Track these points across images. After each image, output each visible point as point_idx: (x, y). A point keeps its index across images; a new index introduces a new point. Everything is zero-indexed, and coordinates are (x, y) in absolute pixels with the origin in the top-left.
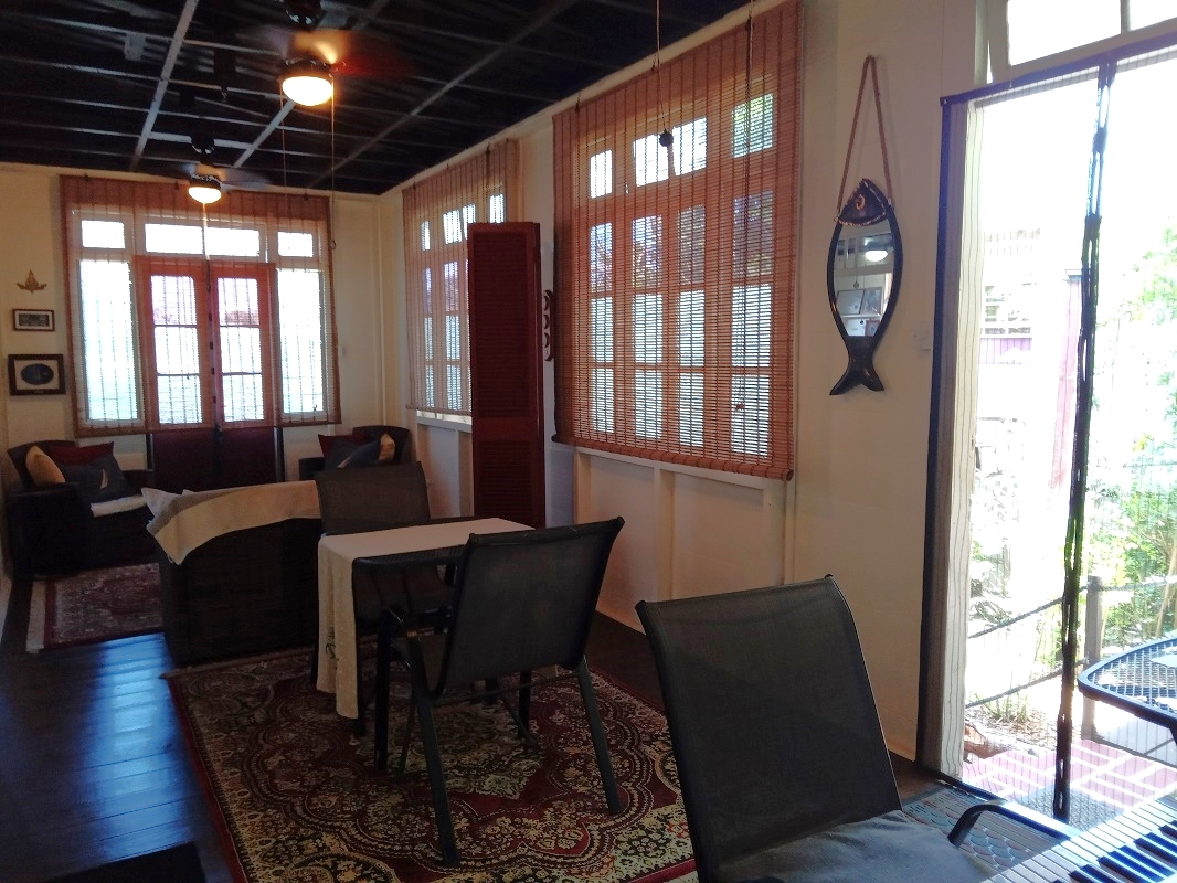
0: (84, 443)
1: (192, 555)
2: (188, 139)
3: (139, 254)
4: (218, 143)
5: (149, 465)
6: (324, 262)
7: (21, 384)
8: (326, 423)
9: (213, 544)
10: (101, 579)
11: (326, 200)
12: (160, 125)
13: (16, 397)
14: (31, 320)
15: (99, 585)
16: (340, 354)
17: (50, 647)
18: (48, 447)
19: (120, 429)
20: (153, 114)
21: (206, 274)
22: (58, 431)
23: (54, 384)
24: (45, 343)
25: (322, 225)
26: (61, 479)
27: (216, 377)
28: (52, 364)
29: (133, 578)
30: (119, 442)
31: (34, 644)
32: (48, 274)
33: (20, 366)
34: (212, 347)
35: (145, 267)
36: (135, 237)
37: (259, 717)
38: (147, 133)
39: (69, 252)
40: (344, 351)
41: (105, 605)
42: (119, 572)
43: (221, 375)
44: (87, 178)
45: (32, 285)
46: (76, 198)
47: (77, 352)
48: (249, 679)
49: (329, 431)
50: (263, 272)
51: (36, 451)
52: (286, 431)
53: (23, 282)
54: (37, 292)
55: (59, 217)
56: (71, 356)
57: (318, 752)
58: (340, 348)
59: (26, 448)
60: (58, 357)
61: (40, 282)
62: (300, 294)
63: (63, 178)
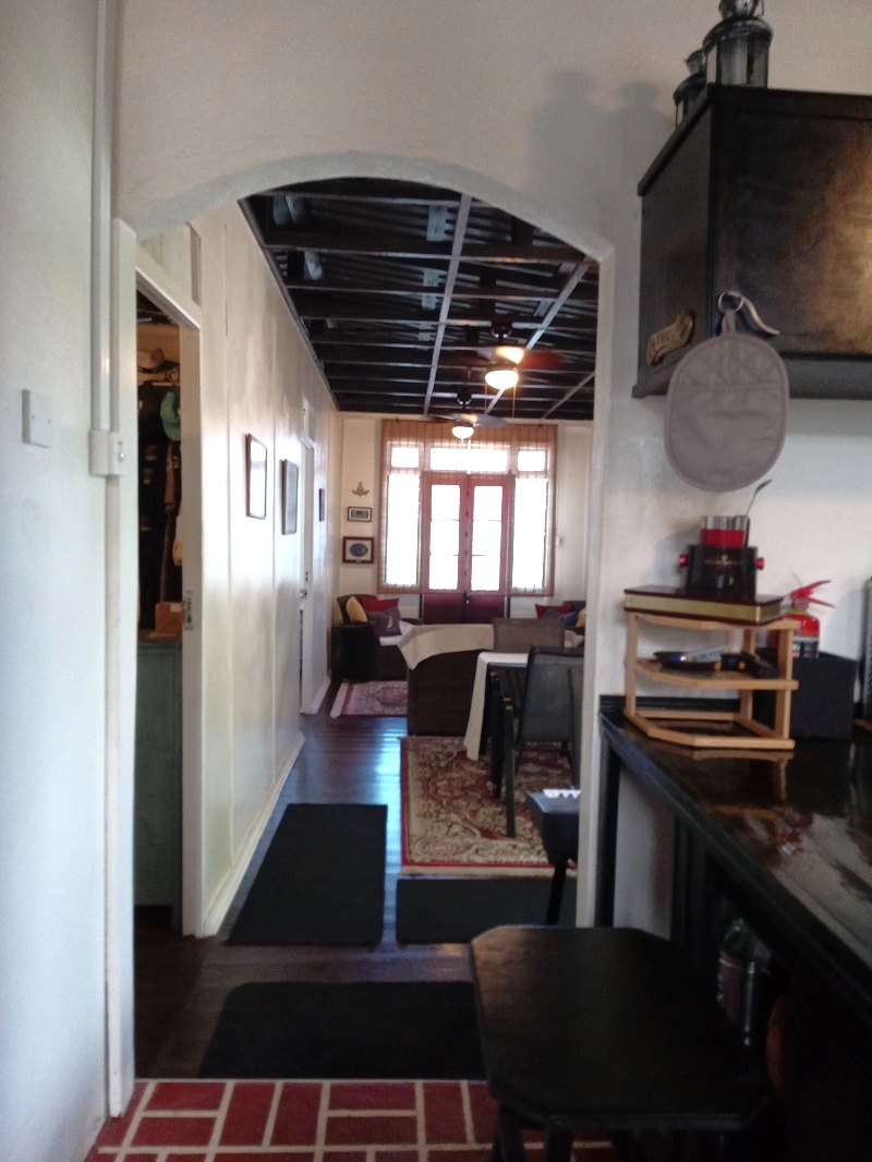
0: (382, 597)
1: (420, 664)
2: (455, 395)
3: (426, 470)
4: (474, 396)
5: (420, 616)
6: (550, 474)
7: (349, 556)
8: (543, 596)
9: (432, 658)
10: (380, 685)
11: (556, 426)
12: (437, 389)
13: (345, 564)
14: (358, 514)
15: (377, 689)
16: (557, 543)
17: (343, 716)
18: (361, 599)
19: (404, 590)
20: (432, 382)
21: (468, 484)
22: (368, 589)
23: (367, 557)
24: (366, 529)
25: (551, 445)
26: (364, 618)
27: (468, 557)
28: (367, 544)
29: (399, 688)
30: (402, 598)
31: (335, 712)
32: (370, 485)
33: (350, 544)
34: (467, 535)
35: (429, 479)
36: (424, 458)
37: (443, 764)
38: (430, 393)
39: (382, 468)
40: (561, 541)
41: (379, 699)
42: (391, 684)
43: (471, 556)
44: (397, 420)
45: (360, 492)
46: (388, 433)
47: (384, 536)
48: (445, 747)
49: (544, 602)
50: (506, 482)
51: (353, 600)
52: (513, 600)
53: (355, 489)
54: (363, 496)
55: (379, 448)
56: (380, 539)
57: (467, 784)
58: (557, 539)
59: (348, 597)
60: (371, 539)
61: (366, 489)
62: (532, 495)
63: (384, 421)
